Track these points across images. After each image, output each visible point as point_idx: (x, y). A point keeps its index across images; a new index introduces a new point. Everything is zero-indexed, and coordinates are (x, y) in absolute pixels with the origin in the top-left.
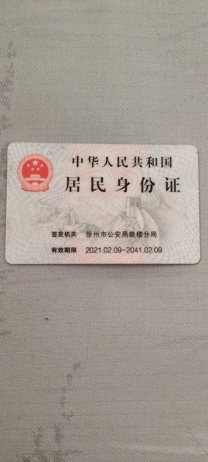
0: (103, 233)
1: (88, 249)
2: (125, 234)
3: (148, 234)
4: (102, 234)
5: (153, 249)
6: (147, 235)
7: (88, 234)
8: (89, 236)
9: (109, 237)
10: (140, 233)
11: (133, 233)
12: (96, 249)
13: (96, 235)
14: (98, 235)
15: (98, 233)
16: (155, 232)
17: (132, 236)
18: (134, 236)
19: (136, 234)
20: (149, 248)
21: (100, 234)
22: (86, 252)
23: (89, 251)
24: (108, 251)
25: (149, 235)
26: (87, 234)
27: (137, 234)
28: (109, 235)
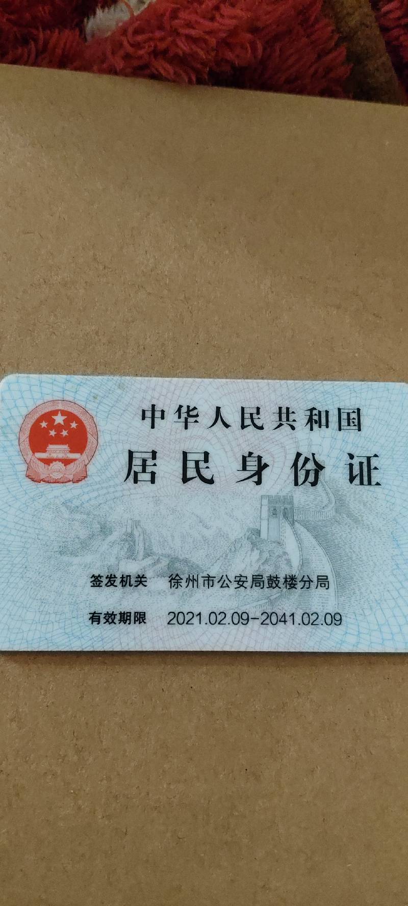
0: (207, 579)
1: (172, 616)
2: (257, 580)
3: (310, 581)
4: (204, 580)
5: (321, 618)
6: (307, 584)
7: (173, 581)
8: (176, 586)
9: (221, 587)
10: (293, 578)
11: (275, 579)
12: (191, 615)
13: (191, 583)
14: (195, 583)
15: (195, 577)
16: (325, 578)
17: (274, 585)
18: (277, 586)
19: (282, 580)
20: (312, 615)
21: (201, 581)
22: (169, 623)
23: (174, 621)
24: (219, 620)
25: (311, 583)
26: (170, 581)
27: (286, 581)
28: (222, 581)
